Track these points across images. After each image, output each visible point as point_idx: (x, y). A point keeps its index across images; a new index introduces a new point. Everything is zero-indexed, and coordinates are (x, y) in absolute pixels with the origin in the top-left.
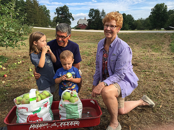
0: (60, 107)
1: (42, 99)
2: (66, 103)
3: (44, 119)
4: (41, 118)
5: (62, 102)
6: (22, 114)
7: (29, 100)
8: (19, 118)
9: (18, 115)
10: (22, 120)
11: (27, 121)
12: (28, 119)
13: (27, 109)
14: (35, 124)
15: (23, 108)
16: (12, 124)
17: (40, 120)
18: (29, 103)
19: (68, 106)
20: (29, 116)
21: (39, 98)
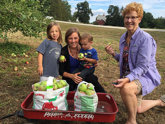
0: (75, 98)
1: (58, 88)
2: (82, 95)
3: (59, 108)
4: (56, 107)
5: (77, 93)
6: (39, 101)
7: (46, 87)
8: (35, 104)
9: (35, 101)
10: (38, 107)
11: (43, 108)
12: (43, 107)
13: (43, 96)
14: (50, 112)
15: (40, 95)
16: (28, 110)
17: (55, 109)
18: (46, 90)
19: (84, 98)
20: (45, 103)
21: (56, 87)
